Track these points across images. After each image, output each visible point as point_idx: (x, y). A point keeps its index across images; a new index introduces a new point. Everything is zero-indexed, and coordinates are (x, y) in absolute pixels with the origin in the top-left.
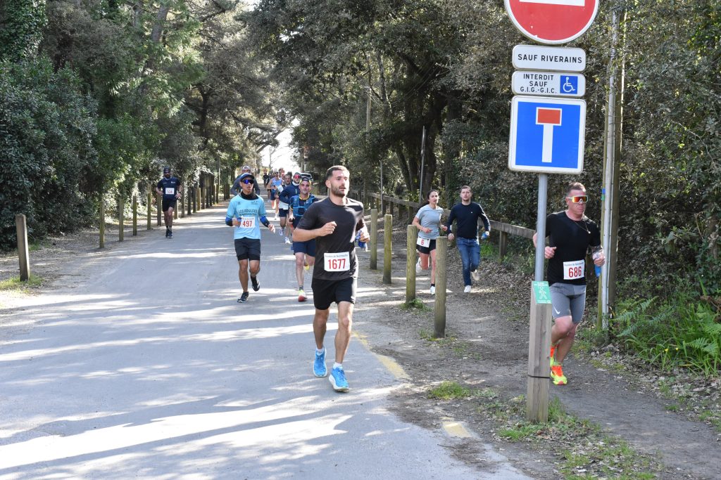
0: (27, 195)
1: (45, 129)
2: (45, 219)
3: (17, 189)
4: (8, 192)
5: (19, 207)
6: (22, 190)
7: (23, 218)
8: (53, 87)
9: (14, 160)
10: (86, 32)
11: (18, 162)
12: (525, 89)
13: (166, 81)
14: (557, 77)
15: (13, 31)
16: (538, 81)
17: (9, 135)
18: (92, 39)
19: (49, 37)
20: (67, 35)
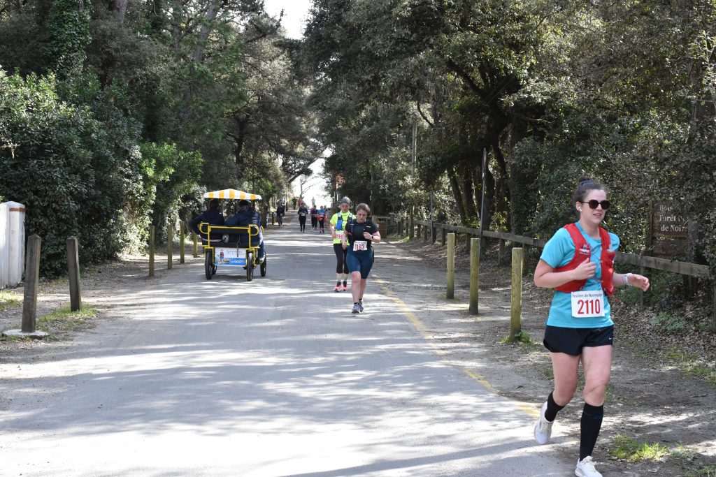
0: (73, 219)
1: (91, 149)
3: (65, 213)
4: (52, 216)
5: (64, 232)
6: (68, 214)
7: (74, 241)
8: (100, 104)
9: (60, 181)
10: (130, 51)
11: (64, 184)
15: (56, 49)
17: (55, 155)
18: (137, 59)
19: (92, 56)
20: (111, 54)
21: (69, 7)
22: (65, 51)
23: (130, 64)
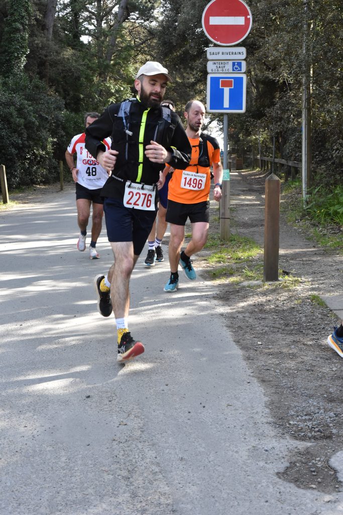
0: (15, 159)
1: (25, 119)
2: (30, 175)
3: (8, 155)
4: (2, 157)
7: (3, 167)
8: (29, 91)
9: (6, 137)
11: (8, 138)
12: (214, 70)
13: (112, 86)
14: (231, 63)
15: (8, 58)
16: (221, 65)
17: (2, 122)
18: (59, 61)
19: (32, 60)
20: (43, 59)
21: (14, 31)
22: (13, 59)
23: (54, 64)
